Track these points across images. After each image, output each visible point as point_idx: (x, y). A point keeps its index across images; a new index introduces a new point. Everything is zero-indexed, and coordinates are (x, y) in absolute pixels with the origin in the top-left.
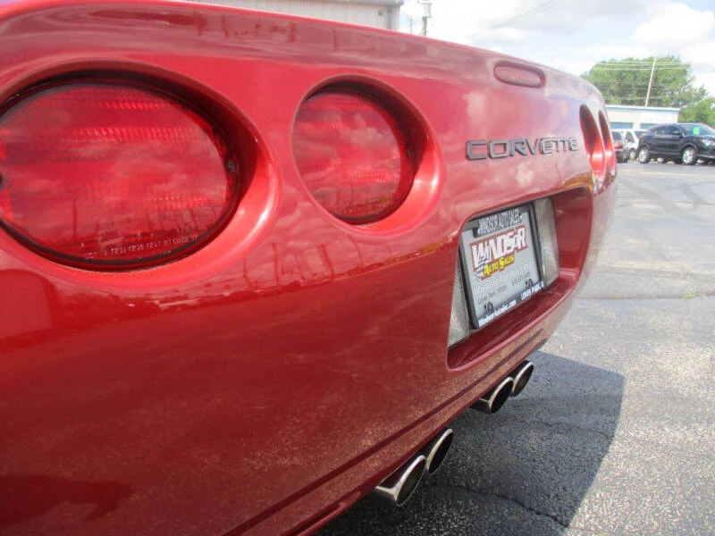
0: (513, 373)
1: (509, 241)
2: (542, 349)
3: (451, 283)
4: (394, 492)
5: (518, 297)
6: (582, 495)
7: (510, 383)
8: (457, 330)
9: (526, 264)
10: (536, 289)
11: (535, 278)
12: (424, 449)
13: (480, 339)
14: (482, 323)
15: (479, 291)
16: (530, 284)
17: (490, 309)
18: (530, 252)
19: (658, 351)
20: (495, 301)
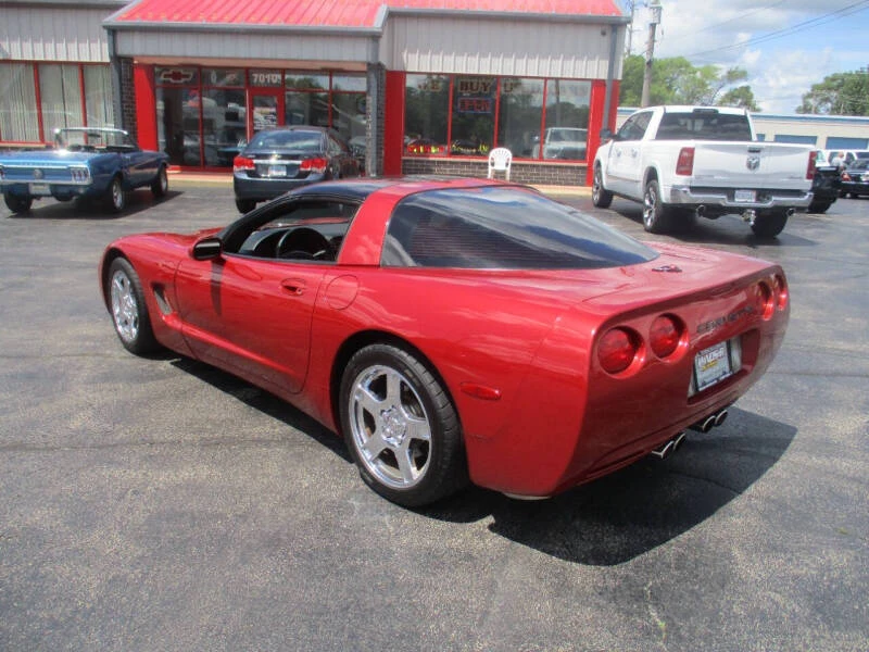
0: (716, 413)
1: (715, 355)
2: (734, 405)
3: (689, 378)
4: (662, 454)
5: (717, 379)
6: (752, 483)
7: (714, 420)
8: (691, 392)
9: (725, 365)
10: (728, 375)
11: (727, 369)
12: (674, 438)
13: (699, 396)
14: (701, 389)
15: (700, 377)
16: (725, 373)
17: (704, 384)
18: (726, 359)
19: (830, 414)
20: (707, 381)
